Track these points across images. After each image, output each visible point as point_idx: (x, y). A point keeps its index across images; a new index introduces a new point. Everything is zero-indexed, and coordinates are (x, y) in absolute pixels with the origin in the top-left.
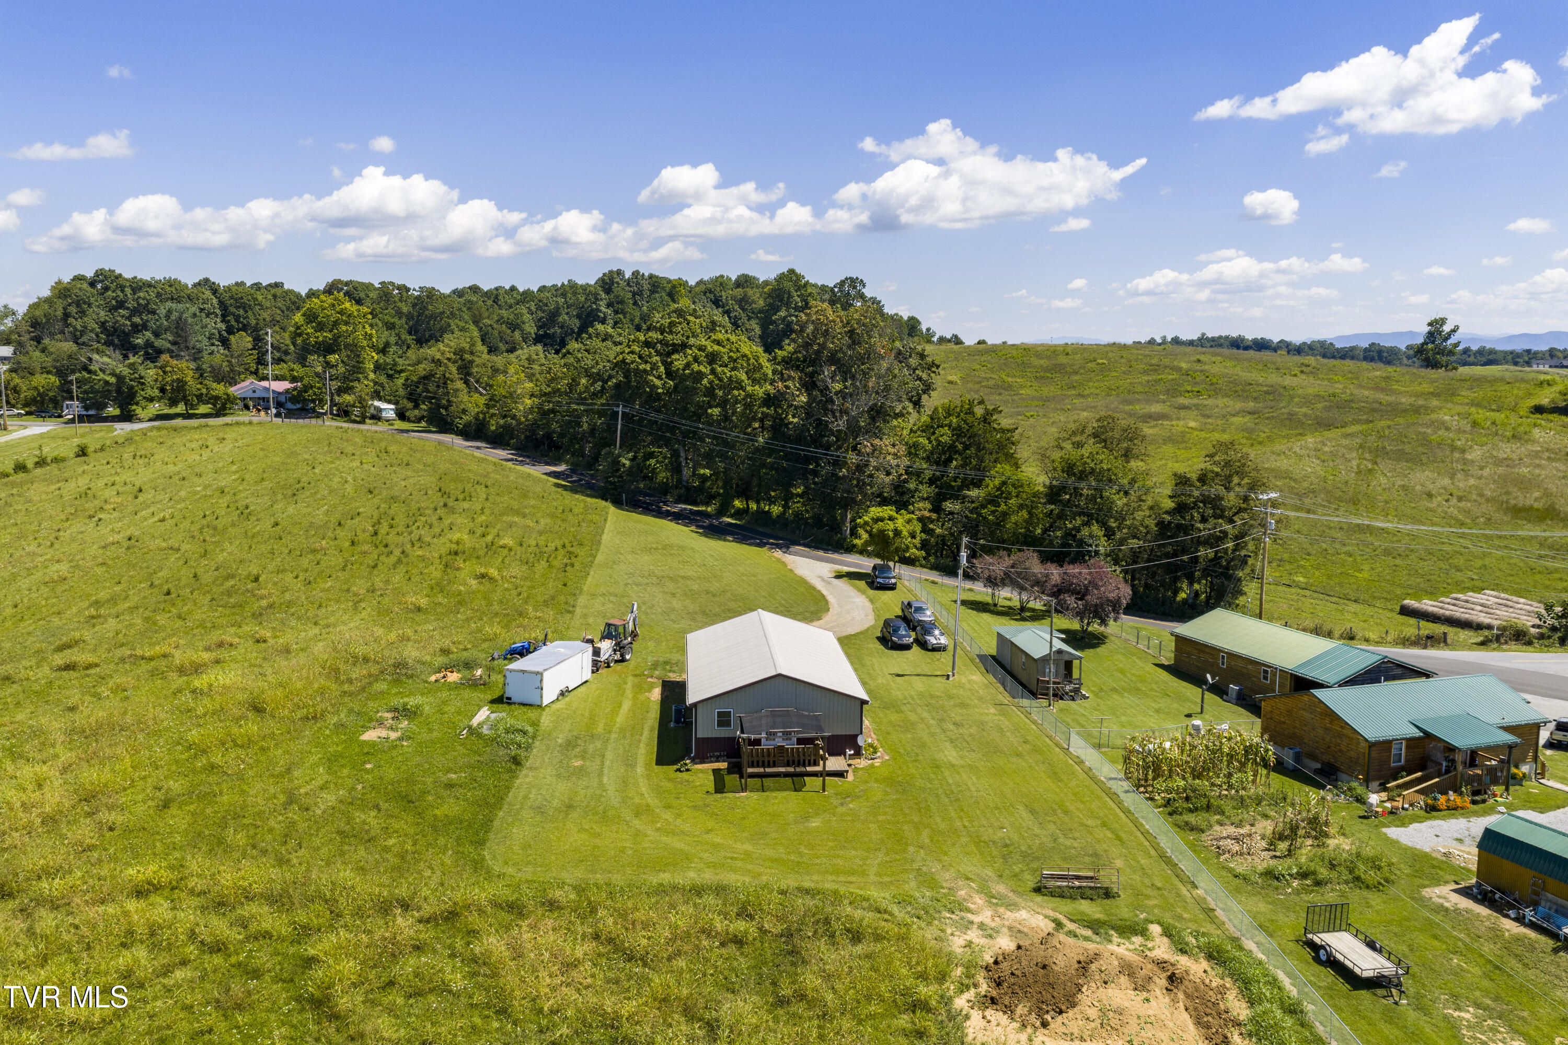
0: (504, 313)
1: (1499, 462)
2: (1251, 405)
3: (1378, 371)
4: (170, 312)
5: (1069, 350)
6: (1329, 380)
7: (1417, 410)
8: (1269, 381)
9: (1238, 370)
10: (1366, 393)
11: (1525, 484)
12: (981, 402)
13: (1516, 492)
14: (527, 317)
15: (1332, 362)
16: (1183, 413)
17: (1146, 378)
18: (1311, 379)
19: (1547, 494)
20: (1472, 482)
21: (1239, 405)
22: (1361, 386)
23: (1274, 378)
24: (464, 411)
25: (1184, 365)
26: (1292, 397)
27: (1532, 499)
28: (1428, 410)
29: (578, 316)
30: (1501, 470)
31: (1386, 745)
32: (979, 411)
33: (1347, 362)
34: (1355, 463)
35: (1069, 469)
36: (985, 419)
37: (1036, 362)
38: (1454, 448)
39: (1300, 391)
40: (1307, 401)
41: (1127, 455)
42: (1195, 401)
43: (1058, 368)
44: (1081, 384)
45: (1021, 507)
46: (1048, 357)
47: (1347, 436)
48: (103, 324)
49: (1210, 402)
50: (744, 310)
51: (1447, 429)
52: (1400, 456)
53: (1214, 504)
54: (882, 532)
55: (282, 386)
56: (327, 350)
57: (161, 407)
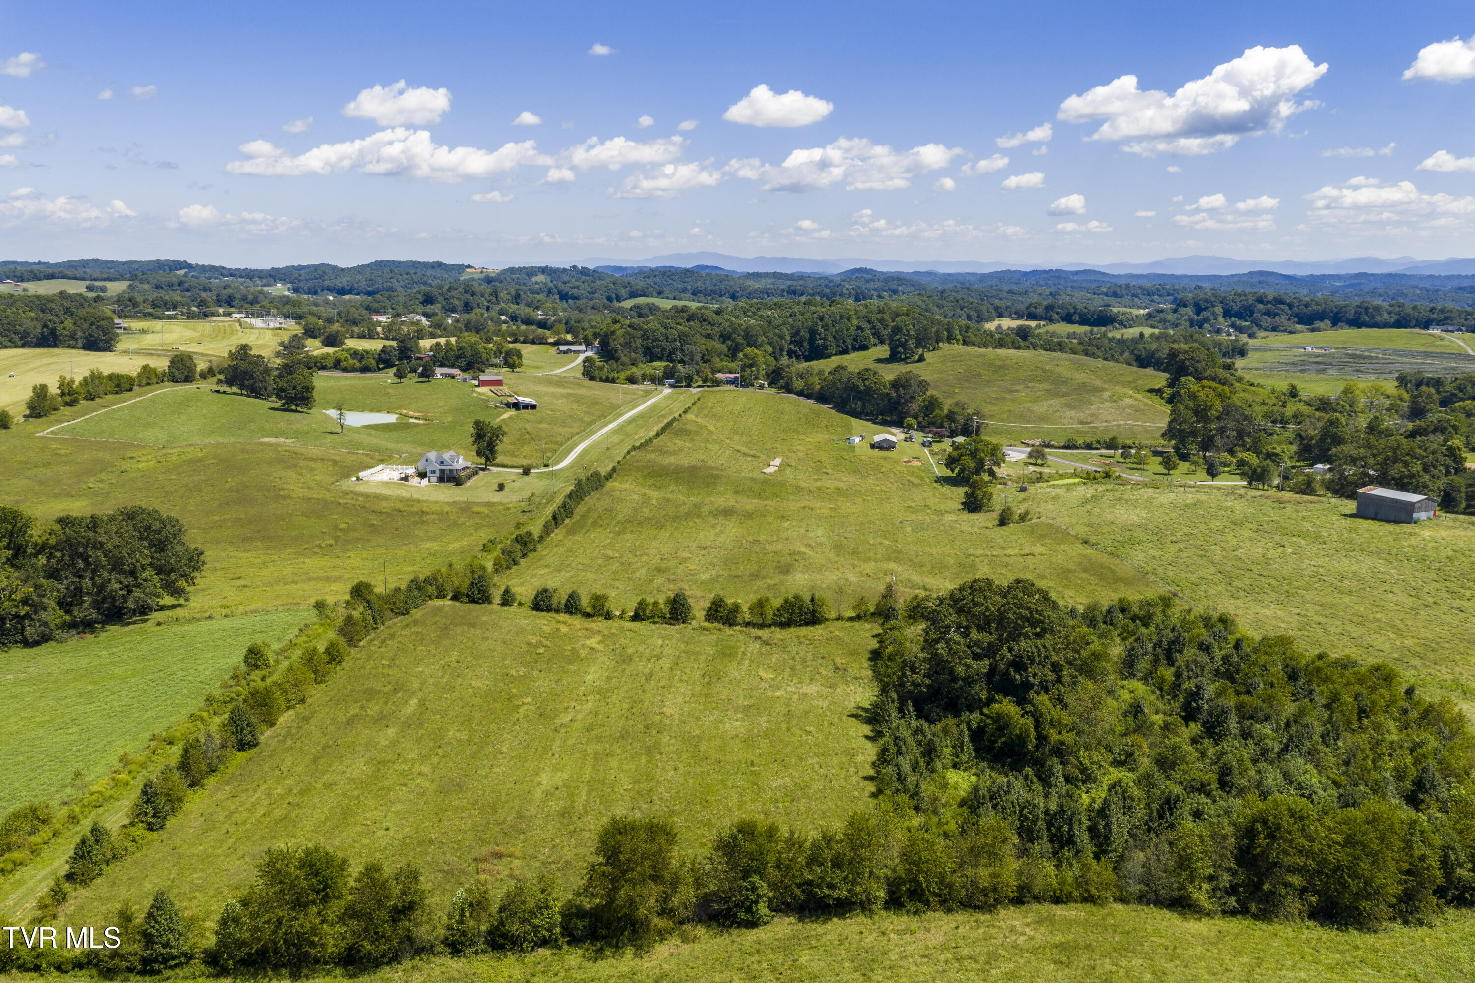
24: (796, 386)
55: (732, 376)
56: (751, 366)
57: (700, 383)
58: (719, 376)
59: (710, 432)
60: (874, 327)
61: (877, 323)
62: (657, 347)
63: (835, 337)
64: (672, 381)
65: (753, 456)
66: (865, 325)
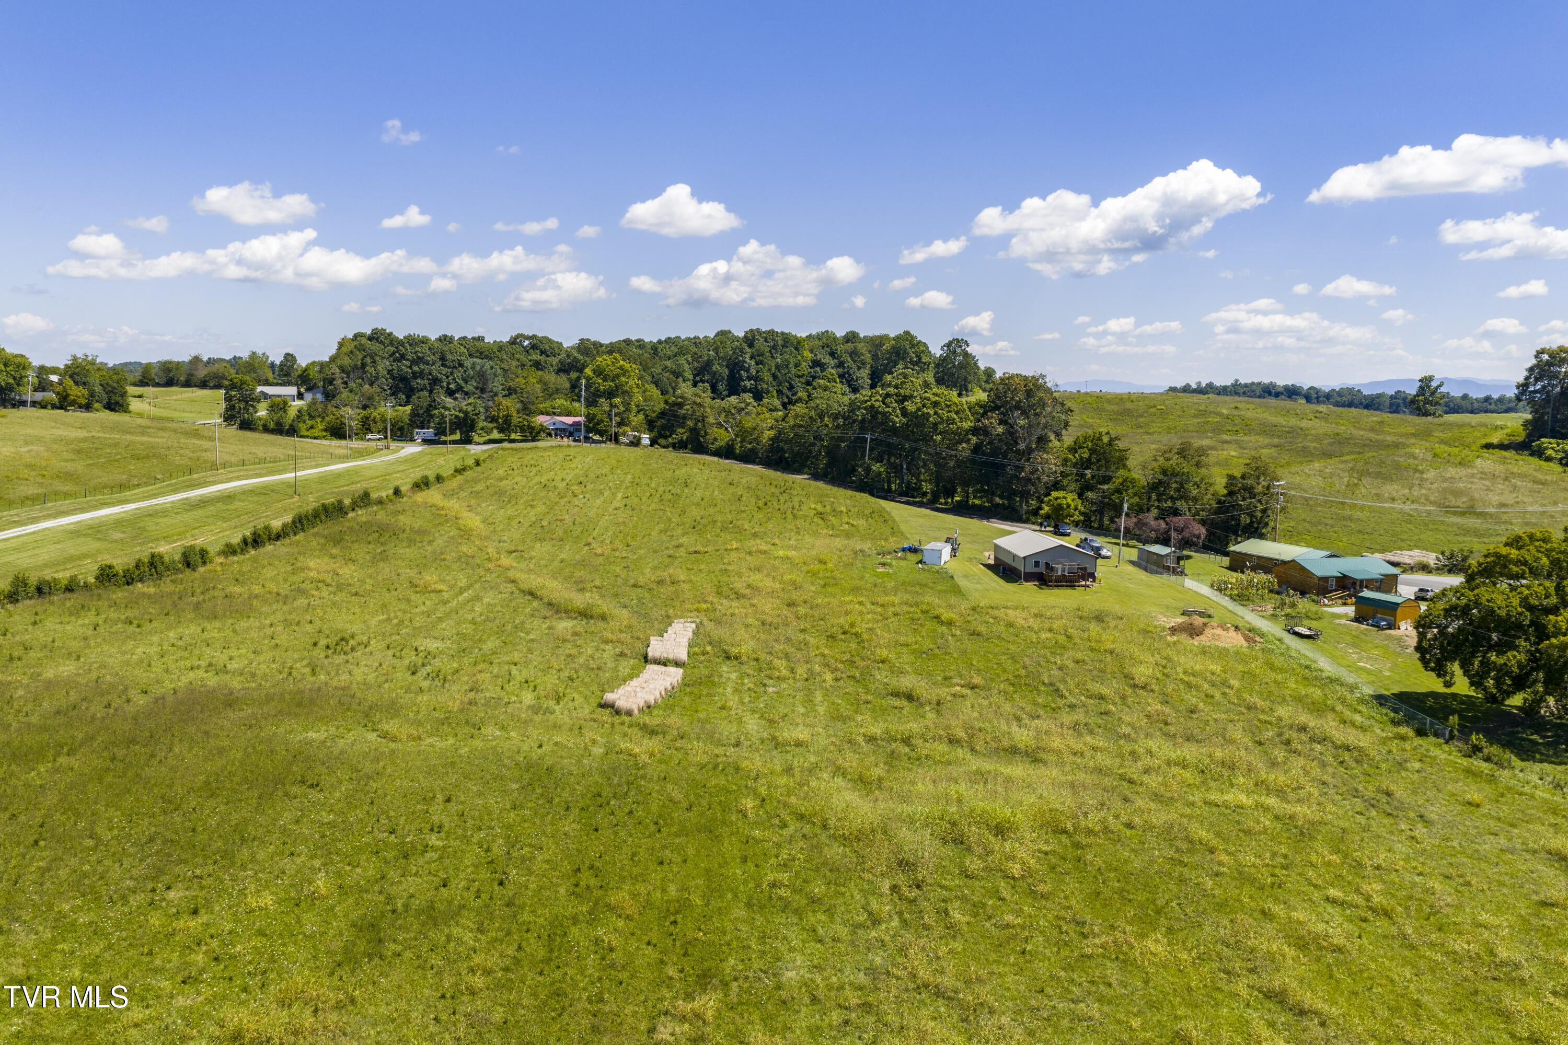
0: (669, 363)
1: (1445, 480)
2: (1276, 441)
3: (1373, 417)
4: (474, 365)
5: (1133, 397)
6: (1337, 424)
7: (1397, 446)
8: (1290, 424)
9: (1266, 415)
10: (1362, 433)
11: (1457, 493)
12: (1108, 433)
13: (1451, 497)
14: (687, 367)
15: (1341, 409)
16: (1226, 446)
17: (1196, 421)
18: (1323, 423)
19: (1472, 499)
20: (1423, 491)
21: (1267, 441)
22: (1359, 429)
23: (1293, 421)
24: (715, 439)
25: (1225, 411)
26: (1306, 435)
27: (1462, 502)
28: (1404, 445)
29: (727, 366)
30: (1445, 485)
31: (1325, 579)
32: (1106, 439)
33: (1353, 410)
34: (1346, 480)
35: (1164, 472)
36: (1110, 444)
37: (1109, 407)
38: (1416, 471)
39: (1313, 432)
40: (1318, 439)
41: (1198, 465)
42: (1235, 437)
43: (1127, 412)
44: (1147, 424)
45: (1135, 495)
46: (1117, 404)
47: (1342, 462)
48: (389, 372)
49: (1246, 438)
50: (855, 361)
51: (1415, 458)
52: (1378, 475)
53: (1250, 491)
54: (1060, 505)
55: (569, 420)
56: (610, 394)
57: (495, 435)
58: (542, 420)
59: (466, 534)
60: (841, 365)
61: (846, 357)
62: (421, 375)
63: (774, 377)
64: (429, 432)
65: (585, 614)
66: (827, 360)
